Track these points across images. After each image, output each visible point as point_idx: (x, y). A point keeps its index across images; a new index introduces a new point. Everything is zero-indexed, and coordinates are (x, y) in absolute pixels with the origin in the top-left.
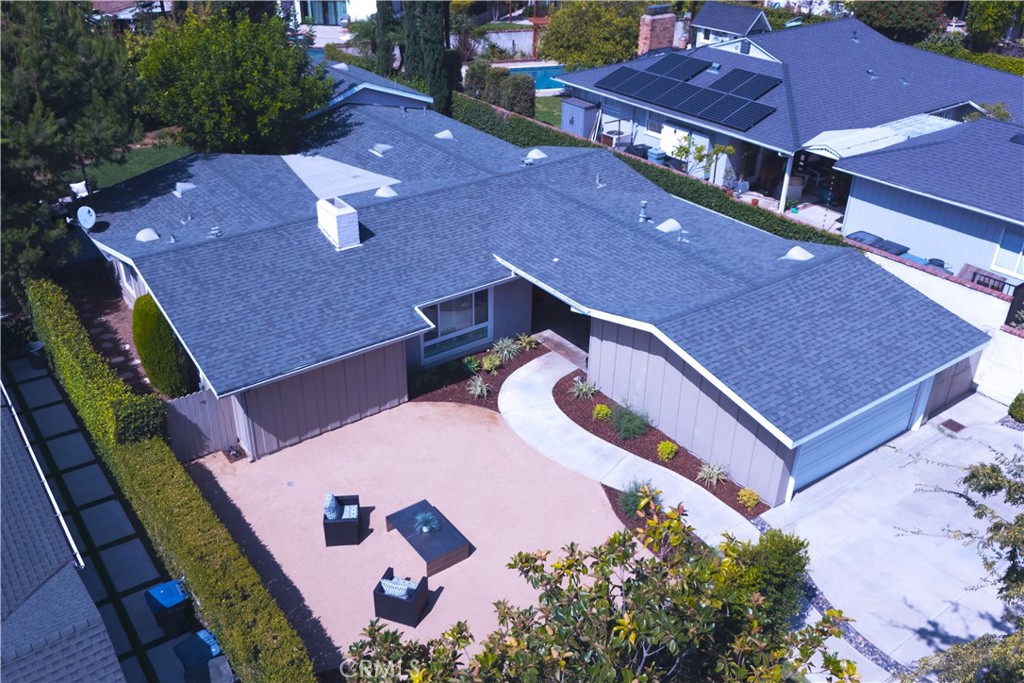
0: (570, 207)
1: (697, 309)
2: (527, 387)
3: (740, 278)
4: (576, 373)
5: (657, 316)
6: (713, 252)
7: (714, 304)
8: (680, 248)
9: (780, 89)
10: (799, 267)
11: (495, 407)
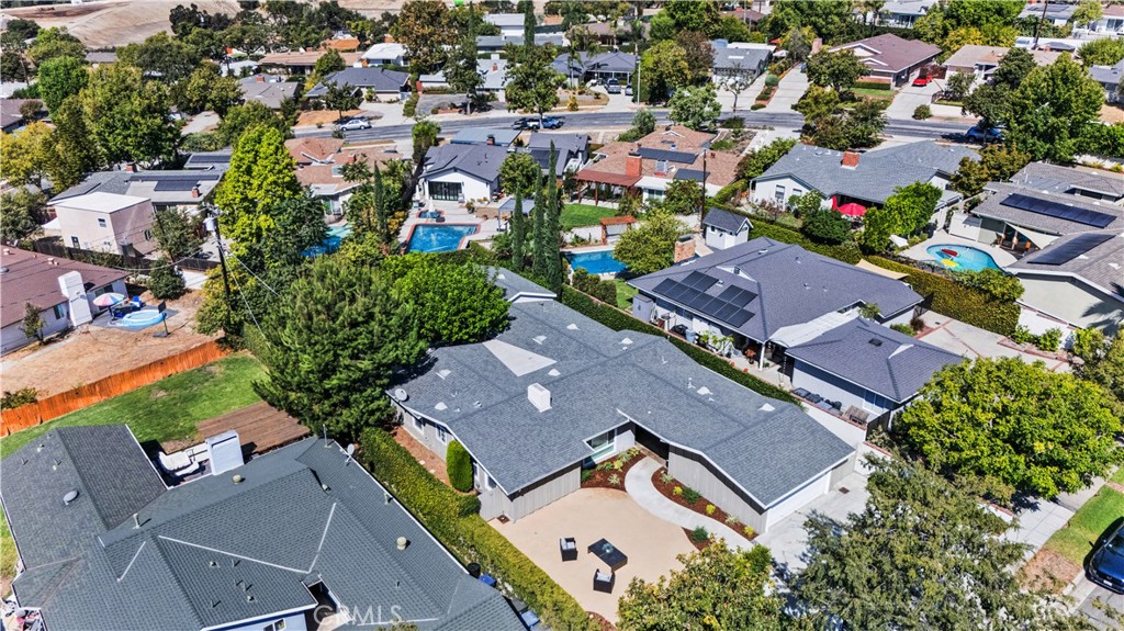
0: (651, 379)
1: (721, 442)
2: (638, 477)
3: (740, 423)
4: (662, 469)
5: (704, 447)
6: (726, 407)
7: (730, 438)
8: (710, 405)
9: (757, 300)
10: (769, 415)
11: (623, 489)
